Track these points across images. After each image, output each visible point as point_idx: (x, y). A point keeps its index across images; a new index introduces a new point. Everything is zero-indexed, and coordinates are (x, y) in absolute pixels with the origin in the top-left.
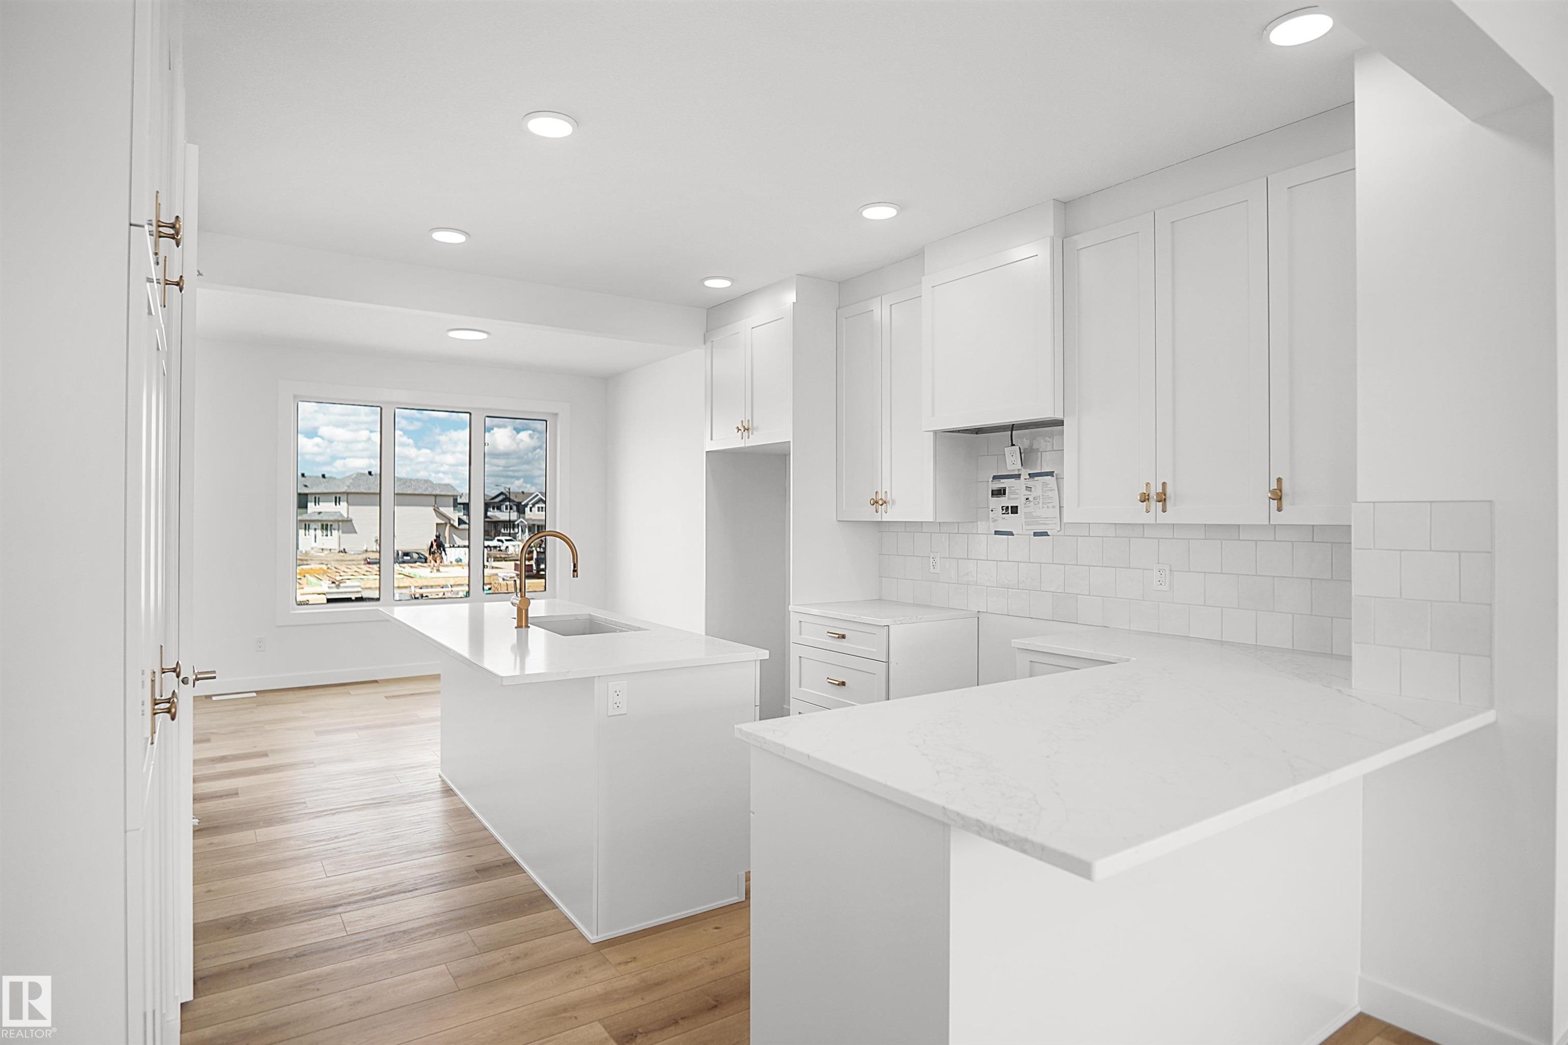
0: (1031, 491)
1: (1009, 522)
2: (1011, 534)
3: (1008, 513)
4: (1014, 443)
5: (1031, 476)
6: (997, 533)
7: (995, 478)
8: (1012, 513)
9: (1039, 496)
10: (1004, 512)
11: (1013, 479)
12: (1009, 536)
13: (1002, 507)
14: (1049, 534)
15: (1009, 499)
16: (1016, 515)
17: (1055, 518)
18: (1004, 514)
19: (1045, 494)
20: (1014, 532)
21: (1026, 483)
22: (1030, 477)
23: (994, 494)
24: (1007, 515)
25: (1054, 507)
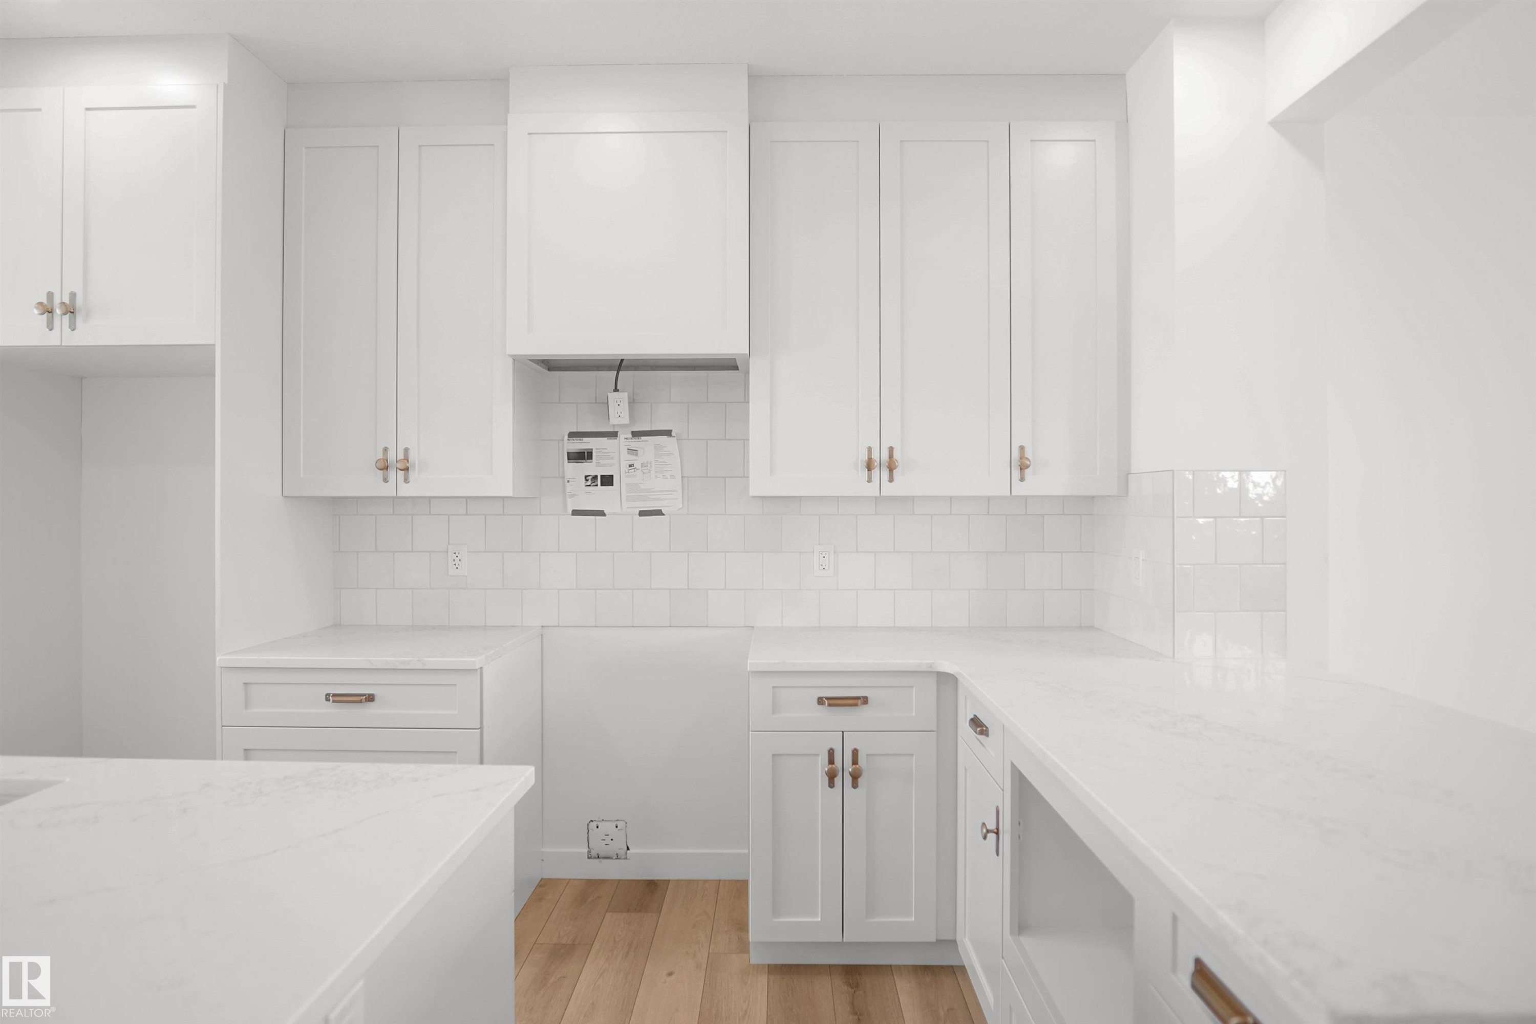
0: (637, 455)
1: (599, 497)
2: (601, 513)
3: (597, 485)
4: (618, 388)
5: (636, 434)
6: (576, 513)
7: (572, 435)
8: (601, 485)
9: (651, 463)
10: (589, 483)
11: (606, 439)
12: (597, 517)
13: (586, 477)
14: (664, 512)
15: (598, 465)
16: (610, 487)
17: (675, 491)
18: (590, 485)
19: (660, 460)
20: (605, 512)
21: (627, 444)
22: (633, 436)
23: (570, 457)
24: (596, 487)
25: (672, 477)
